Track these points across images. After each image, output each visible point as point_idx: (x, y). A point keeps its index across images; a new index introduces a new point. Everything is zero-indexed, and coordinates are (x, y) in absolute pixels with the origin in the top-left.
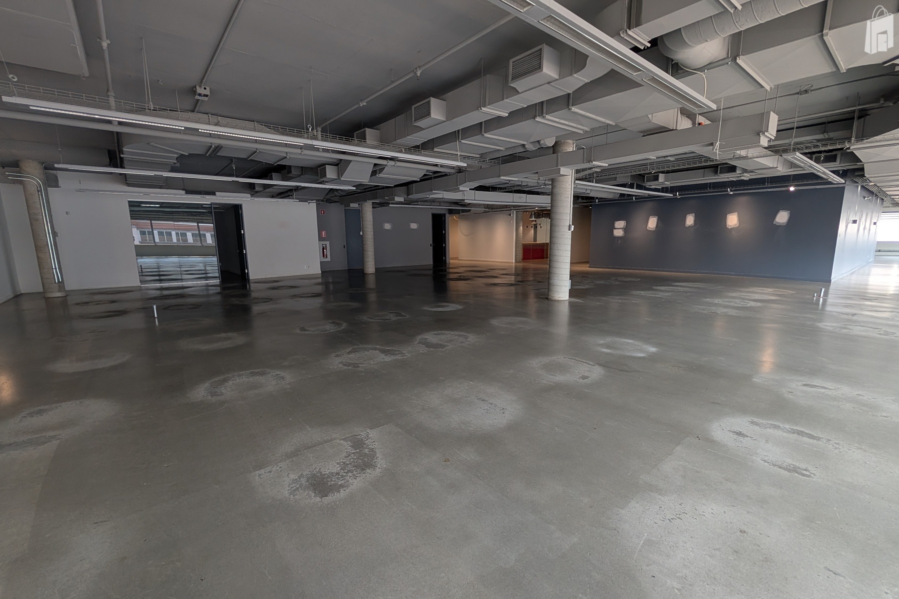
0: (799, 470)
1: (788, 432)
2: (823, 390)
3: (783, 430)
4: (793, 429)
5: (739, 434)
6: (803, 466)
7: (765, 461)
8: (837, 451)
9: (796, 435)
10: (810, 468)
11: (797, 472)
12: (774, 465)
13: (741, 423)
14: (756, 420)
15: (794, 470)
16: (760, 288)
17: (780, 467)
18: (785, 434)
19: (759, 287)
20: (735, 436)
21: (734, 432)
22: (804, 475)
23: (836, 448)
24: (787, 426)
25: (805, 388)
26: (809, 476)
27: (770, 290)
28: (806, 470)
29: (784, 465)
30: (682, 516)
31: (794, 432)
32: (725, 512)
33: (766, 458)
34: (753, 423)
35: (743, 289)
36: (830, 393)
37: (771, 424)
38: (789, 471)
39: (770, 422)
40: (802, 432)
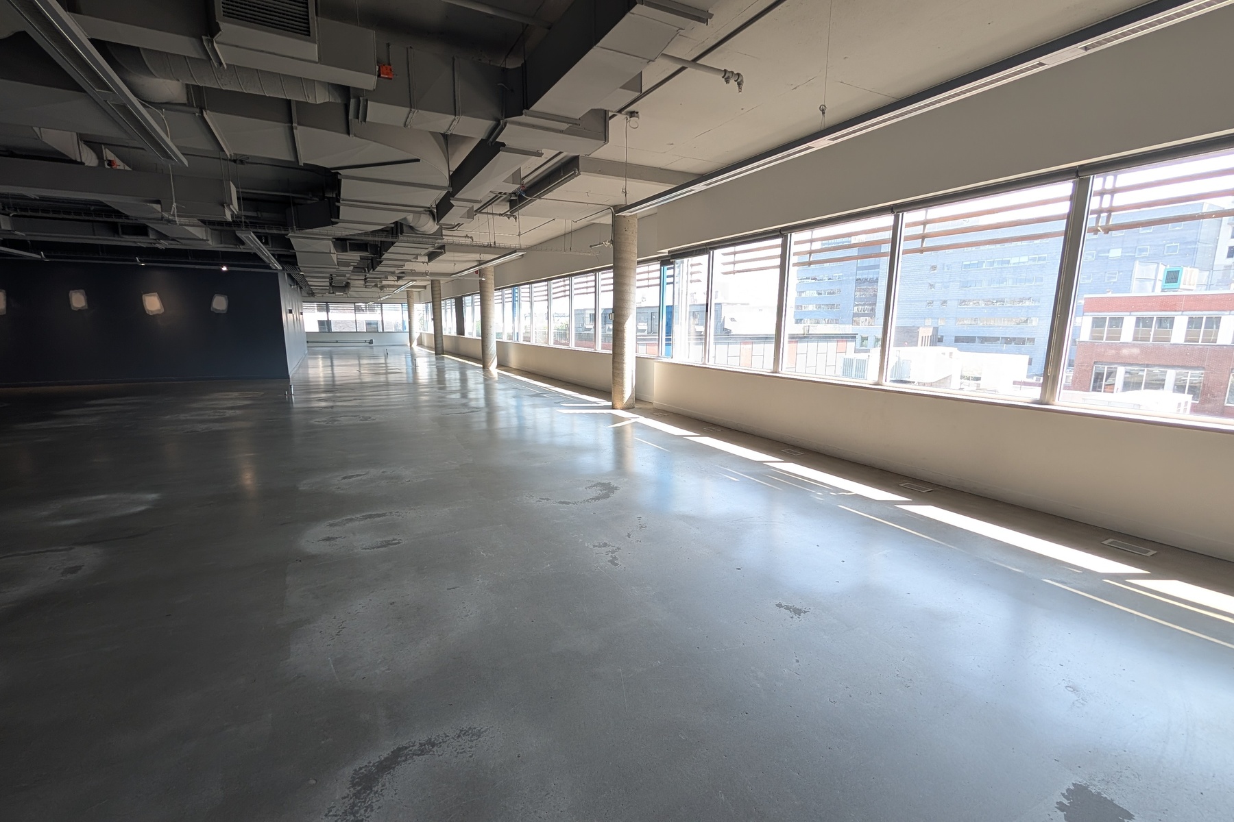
0: (390, 542)
1: (362, 519)
2: (359, 478)
3: (357, 519)
4: (363, 516)
5: (329, 539)
6: (390, 538)
7: (365, 549)
8: (400, 517)
9: (368, 519)
10: (395, 537)
11: (391, 545)
12: (373, 548)
13: (321, 530)
14: (331, 522)
15: (387, 544)
16: (223, 393)
17: (378, 547)
18: (362, 522)
19: (222, 391)
20: (328, 543)
21: (323, 540)
22: (396, 544)
23: (399, 516)
24: (358, 516)
25: (346, 481)
26: (399, 543)
27: (236, 394)
28: (394, 540)
29: (379, 544)
30: (344, 625)
31: (365, 518)
32: (371, 600)
33: (364, 546)
34: (331, 525)
35: (204, 397)
36: (364, 477)
37: (346, 520)
38: (385, 546)
39: (344, 518)
40: (371, 515)
